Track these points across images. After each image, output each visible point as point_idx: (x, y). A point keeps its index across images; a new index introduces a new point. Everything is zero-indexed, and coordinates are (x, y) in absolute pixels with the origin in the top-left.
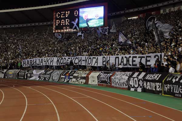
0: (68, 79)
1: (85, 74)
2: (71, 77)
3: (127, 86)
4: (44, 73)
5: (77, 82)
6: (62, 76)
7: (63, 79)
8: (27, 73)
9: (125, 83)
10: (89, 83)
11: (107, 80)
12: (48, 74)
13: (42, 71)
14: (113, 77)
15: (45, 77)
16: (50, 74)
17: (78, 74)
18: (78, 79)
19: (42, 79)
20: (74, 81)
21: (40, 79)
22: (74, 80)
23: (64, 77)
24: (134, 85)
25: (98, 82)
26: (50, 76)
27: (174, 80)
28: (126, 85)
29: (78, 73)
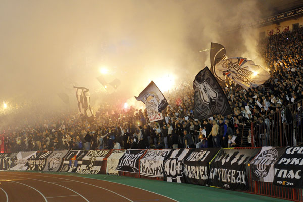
0: (74, 166)
1: (102, 156)
2: (80, 162)
3: (162, 175)
4: (36, 156)
5: (88, 170)
6: (65, 162)
7: (67, 166)
8: (6, 158)
9: (159, 169)
10: (107, 172)
11: (131, 166)
12: (42, 159)
13: (33, 154)
14: (142, 160)
15: (37, 163)
16: (46, 158)
17: (90, 157)
18: (90, 165)
19: (33, 169)
20: (84, 170)
21: (28, 168)
22: (84, 167)
23: (68, 162)
24: (169, 172)
26: (46, 162)
27: (223, 161)
28: (161, 173)
29: (91, 155)
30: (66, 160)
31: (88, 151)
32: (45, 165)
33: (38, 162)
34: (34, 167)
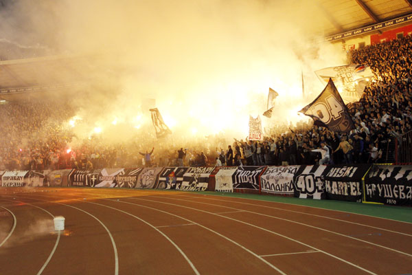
0: (172, 183)
1: (207, 172)
2: (178, 179)
3: (293, 191)
4: (124, 173)
5: (193, 188)
6: (160, 179)
7: (164, 183)
8: (90, 175)
9: (289, 185)
10: (216, 189)
11: (251, 182)
12: (132, 176)
13: (120, 171)
14: (263, 177)
15: (125, 180)
16: (137, 175)
17: (193, 174)
18: (194, 182)
19: (121, 186)
20: (186, 187)
22: (186, 184)
23: (164, 179)
24: (306, 189)
25: (234, 186)
26: (137, 179)
27: (383, 177)
28: (290, 189)
29: (193, 172)
30: (162, 176)
31: (187, 169)
32: (135, 183)
34: (123, 184)
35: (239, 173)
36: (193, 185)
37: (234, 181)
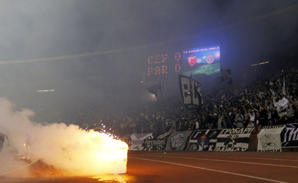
0: (204, 145)
1: (246, 133)
2: (212, 141)
4: (153, 137)
6: (191, 141)
7: (195, 145)
10: (258, 149)
12: (161, 139)
13: (149, 136)
16: (166, 139)
17: (229, 135)
18: (230, 143)
19: (150, 149)
20: (221, 148)
21: (144, 148)
23: (196, 141)
25: (283, 145)
26: (166, 142)
29: (228, 133)
30: (193, 139)
32: (164, 146)
33: (155, 143)
34: (152, 147)
35: (290, 131)
36: (230, 146)
37: (282, 140)
